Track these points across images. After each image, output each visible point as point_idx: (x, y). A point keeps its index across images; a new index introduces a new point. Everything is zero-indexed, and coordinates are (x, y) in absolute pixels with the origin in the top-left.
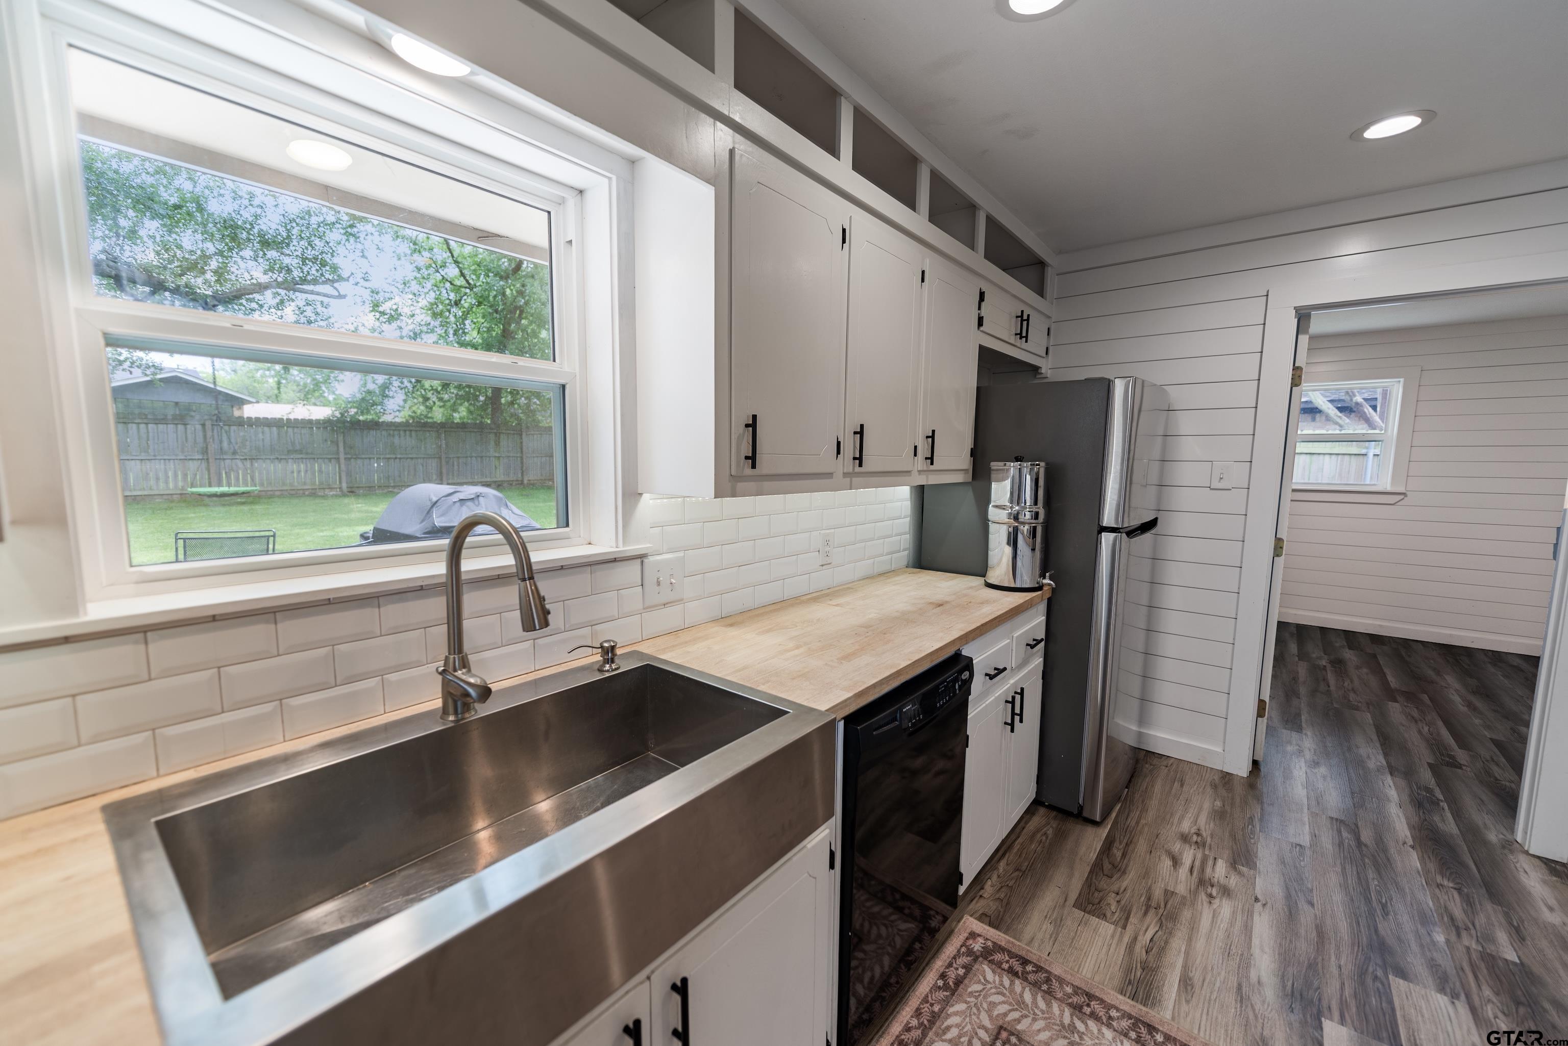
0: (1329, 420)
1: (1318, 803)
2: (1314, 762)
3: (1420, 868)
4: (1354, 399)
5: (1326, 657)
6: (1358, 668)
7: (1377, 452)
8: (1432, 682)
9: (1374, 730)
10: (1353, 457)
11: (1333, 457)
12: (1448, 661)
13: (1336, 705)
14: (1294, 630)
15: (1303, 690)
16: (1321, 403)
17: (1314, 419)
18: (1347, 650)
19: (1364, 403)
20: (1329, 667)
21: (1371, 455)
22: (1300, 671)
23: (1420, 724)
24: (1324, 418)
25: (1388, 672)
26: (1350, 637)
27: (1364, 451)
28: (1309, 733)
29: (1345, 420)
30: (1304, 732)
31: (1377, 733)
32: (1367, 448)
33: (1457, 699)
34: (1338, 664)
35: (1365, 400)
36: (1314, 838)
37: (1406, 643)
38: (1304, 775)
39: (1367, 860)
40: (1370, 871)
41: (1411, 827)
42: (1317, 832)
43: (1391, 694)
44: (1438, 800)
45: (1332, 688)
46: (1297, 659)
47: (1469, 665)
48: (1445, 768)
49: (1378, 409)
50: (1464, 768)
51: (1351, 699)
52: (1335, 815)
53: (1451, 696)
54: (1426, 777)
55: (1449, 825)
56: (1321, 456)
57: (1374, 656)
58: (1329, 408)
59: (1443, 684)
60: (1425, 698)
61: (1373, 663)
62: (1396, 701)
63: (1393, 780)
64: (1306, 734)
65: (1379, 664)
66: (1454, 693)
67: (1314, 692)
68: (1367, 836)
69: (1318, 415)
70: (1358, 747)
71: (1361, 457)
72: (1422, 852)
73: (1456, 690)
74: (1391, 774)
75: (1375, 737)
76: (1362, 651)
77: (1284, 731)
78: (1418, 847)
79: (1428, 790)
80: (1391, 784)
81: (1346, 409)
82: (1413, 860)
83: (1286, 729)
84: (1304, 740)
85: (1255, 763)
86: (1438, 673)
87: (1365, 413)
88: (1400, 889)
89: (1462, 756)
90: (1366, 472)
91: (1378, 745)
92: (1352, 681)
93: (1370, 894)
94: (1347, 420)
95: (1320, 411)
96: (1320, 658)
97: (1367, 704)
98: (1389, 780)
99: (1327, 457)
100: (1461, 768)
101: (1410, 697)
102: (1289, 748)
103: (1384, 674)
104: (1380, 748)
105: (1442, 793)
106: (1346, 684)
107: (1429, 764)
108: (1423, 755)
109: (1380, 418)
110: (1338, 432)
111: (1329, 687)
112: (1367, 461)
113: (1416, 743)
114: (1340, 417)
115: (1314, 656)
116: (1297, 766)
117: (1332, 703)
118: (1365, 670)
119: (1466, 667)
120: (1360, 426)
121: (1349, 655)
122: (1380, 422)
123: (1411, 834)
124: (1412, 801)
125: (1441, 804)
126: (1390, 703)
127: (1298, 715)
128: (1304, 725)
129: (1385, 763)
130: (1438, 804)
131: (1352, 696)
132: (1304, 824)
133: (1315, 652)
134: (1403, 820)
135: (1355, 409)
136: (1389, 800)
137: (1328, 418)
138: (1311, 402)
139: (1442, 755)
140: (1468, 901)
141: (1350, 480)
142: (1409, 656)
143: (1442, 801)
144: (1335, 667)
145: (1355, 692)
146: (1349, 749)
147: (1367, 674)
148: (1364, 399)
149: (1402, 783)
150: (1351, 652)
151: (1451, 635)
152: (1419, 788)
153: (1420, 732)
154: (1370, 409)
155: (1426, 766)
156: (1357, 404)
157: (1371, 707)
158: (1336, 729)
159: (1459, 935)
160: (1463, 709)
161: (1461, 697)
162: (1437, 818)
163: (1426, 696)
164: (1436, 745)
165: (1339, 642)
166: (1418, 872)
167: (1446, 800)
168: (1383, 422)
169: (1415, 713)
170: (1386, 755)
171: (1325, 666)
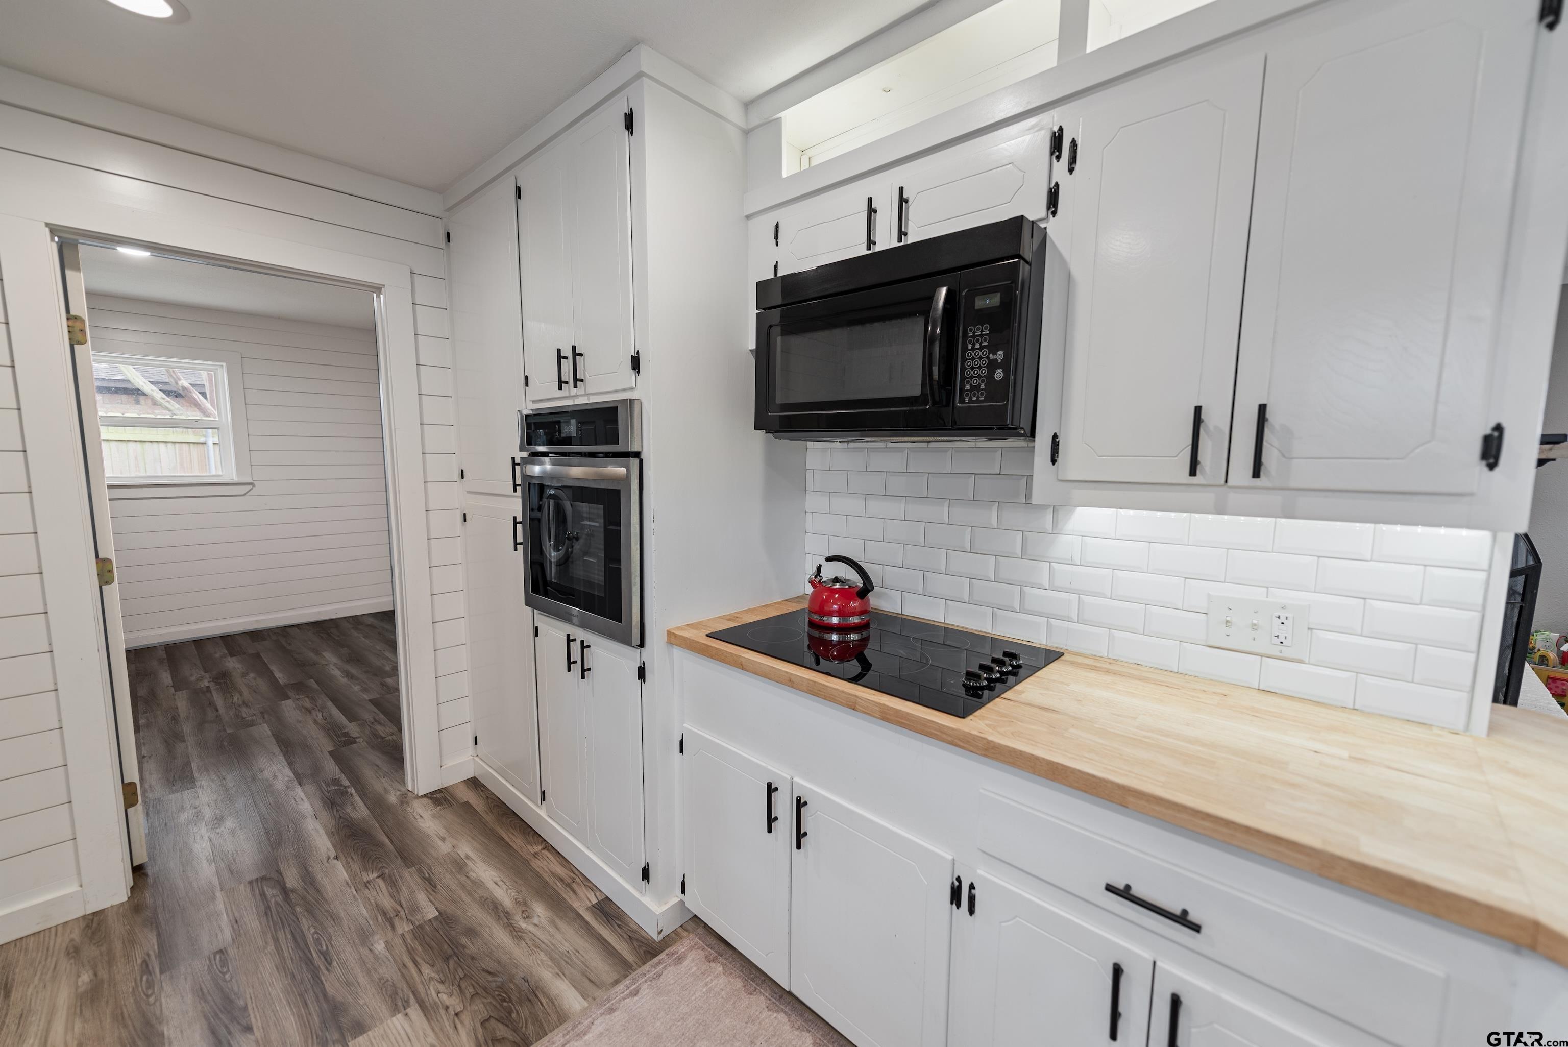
0: (157, 405)
1: (232, 873)
2: (217, 819)
3: (348, 879)
4: (180, 383)
5: (207, 675)
6: (244, 675)
7: (216, 440)
8: (315, 664)
9: (274, 741)
10: (192, 445)
11: (169, 445)
12: (322, 637)
13: (229, 731)
14: (162, 654)
15: (187, 728)
16: (141, 383)
17: (138, 402)
18: (229, 658)
19: (191, 388)
20: (213, 687)
21: (210, 443)
22: (179, 705)
23: (314, 713)
24: (149, 402)
25: (273, 668)
26: (229, 641)
27: (202, 440)
28: (204, 783)
29: (173, 404)
30: (198, 784)
31: (278, 742)
32: (205, 436)
33: (337, 673)
34: (223, 679)
35: (193, 385)
36: (235, 926)
37: (284, 631)
38: (208, 844)
39: (298, 909)
40: (304, 920)
41: (330, 835)
42: (237, 915)
43: (281, 693)
44: (346, 787)
45: (222, 711)
46: (173, 689)
47: (338, 636)
48: (343, 749)
49: (208, 396)
50: (357, 740)
51: (244, 716)
52: (254, 876)
53: (332, 672)
54: (331, 768)
55: (359, 810)
56: (155, 445)
57: (258, 656)
58: (153, 391)
59: (324, 662)
60: (312, 683)
61: (258, 665)
62: (288, 698)
63: (303, 790)
64: (201, 787)
65: (264, 662)
66: (333, 667)
67: (200, 727)
68: (292, 879)
69: (142, 398)
70: (262, 771)
71: (201, 445)
72: (345, 857)
73: (335, 664)
74: (300, 784)
75: (276, 750)
76: (244, 653)
77: (172, 796)
78: (341, 855)
79: (336, 782)
80: (303, 796)
81: (176, 394)
82: (340, 871)
83: (173, 792)
84: (200, 795)
85: (138, 870)
86: (317, 652)
87: (195, 399)
88: (334, 917)
89: (353, 729)
90: (209, 462)
91: (281, 757)
92: (241, 694)
93: (310, 951)
94: (177, 406)
95: (144, 394)
96: (201, 679)
97: (262, 713)
98: (299, 792)
99: (162, 445)
100: (355, 742)
101: (299, 687)
102: (183, 818)
103: (272, 672)
104: (284, 760)
105: (347, 777)
106: (235, 699)
107: (330, 753)
108: (322, 744)
109: (211, 405)
110: (168, 417)
111: (217, 710)
112: (208, 450)
113: (315, 736)
114: (168, 401)
115: (193, 679)
116: (198, 837)
117: (225, 730)
118: (252, 675)
119: (337, 638)
120: (194, 413)
121: (233, 664)
122: (213, 409)
123: (331, 843)
124: (324, 803)
125: (349, 790)
126: (283, 702)
127: (188, 764)
128: (196, 775)
129: (292, 775)
130: (347, 792)
131: (245, 711)
132: (219, 915)
133: (195, 674)
134: (322, 832)
135: (183, 394)
136: (304, 817)
137: (155, 403)
138: (128, 381)
139: (338, 736)
140: (392, 883)
141: (193, 471)
142: (290, 644)
143: (349, 787)
144: (220, 684)
145: (247, 706)
146: (254, 778)
147: (255, 679)
148: (191, 384)
149: (310, 788)
150: (234, 659)
151: (319, 612)
152: (328, 785)
153: (315, 722)
154: (200, 396)
155: (328, 757)
156: (184, 388)
157: (266, 716)
158: (236, 760)
159: (393, 927)
160: (344, 680)
161: (339, 669)
162: (349, 809)
163: (312, 680)
164: (332, 730)
165: (219, 652)
166: (347, 883)
167: (353, 784)
168: (214, 408)
169: (308, 704)
170: (291, 764)
171: (208, 687)
